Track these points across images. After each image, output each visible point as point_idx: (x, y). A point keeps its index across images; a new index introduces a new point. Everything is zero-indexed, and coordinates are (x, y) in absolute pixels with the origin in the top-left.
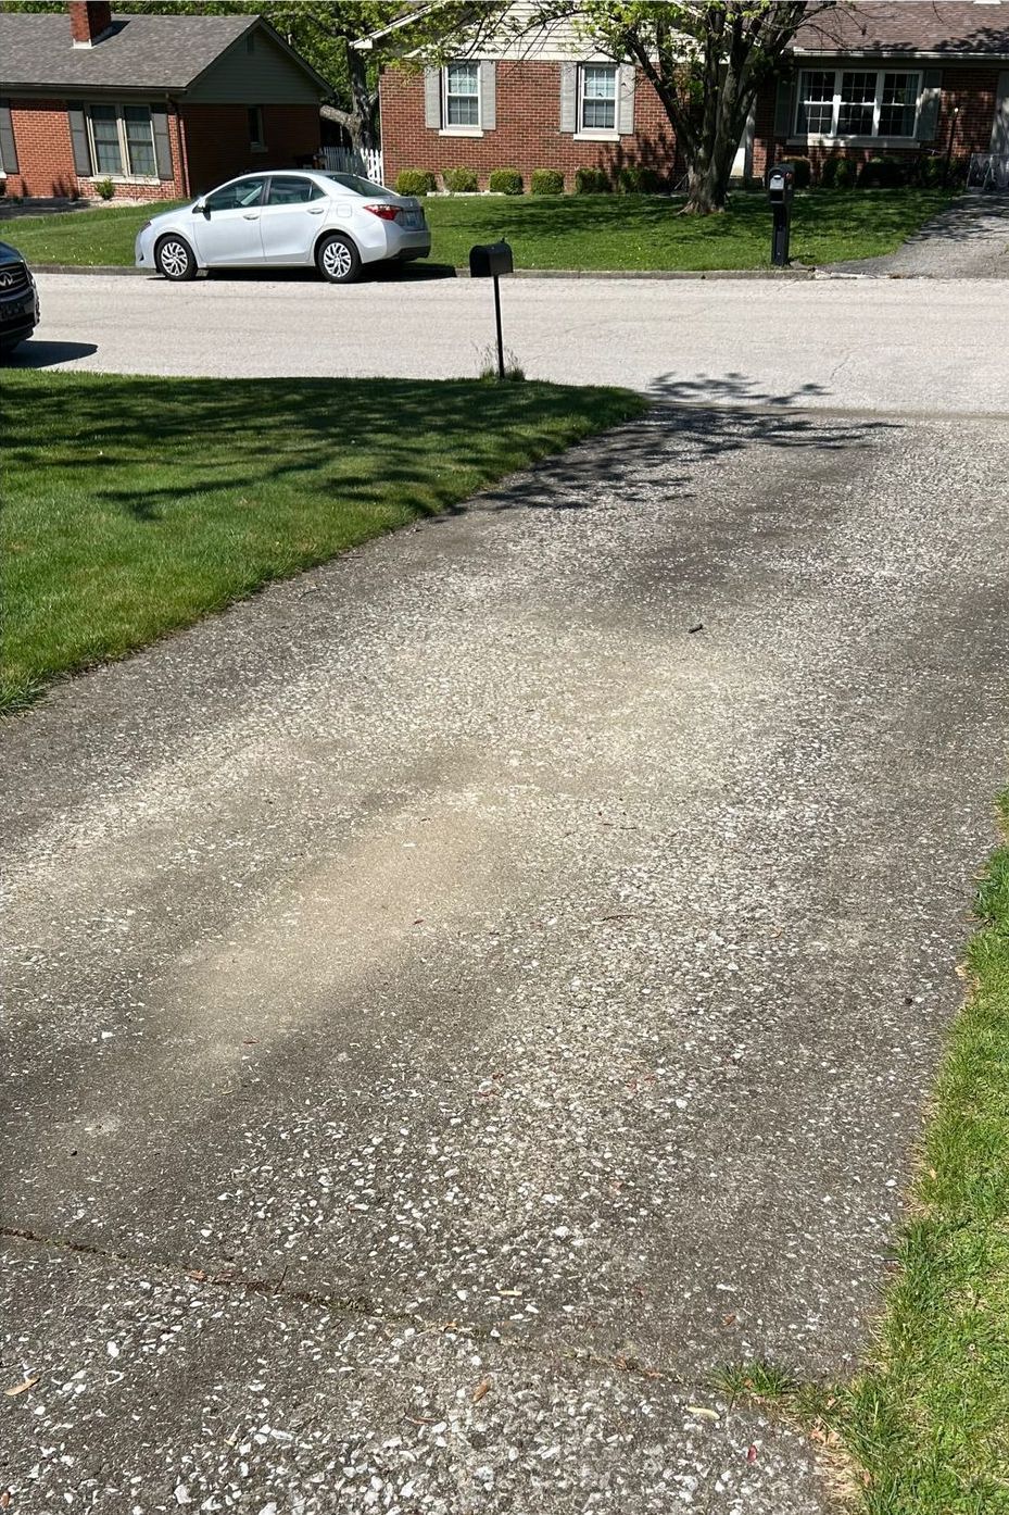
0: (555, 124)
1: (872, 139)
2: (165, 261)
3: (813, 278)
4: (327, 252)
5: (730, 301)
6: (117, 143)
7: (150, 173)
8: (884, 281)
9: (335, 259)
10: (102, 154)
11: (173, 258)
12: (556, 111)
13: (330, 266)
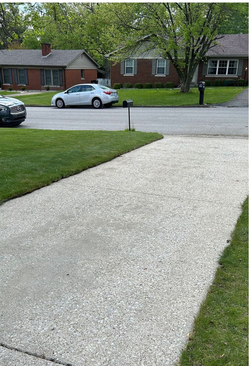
0: (151, 73)
1: (226, 75)
2: (58, 104)
3: (209, 107)
4: (95, 102)
5: (188, 112)
6: (51, 78)
7: (58, 85)
8: (226, 108)
9: (96, 103)
10: (47, 80)
11: (60, 103)
12: (151, 70)
13: (95, 105)
